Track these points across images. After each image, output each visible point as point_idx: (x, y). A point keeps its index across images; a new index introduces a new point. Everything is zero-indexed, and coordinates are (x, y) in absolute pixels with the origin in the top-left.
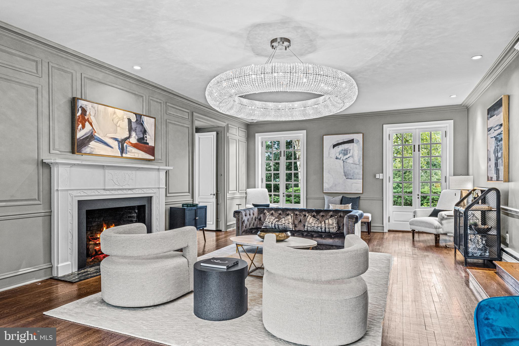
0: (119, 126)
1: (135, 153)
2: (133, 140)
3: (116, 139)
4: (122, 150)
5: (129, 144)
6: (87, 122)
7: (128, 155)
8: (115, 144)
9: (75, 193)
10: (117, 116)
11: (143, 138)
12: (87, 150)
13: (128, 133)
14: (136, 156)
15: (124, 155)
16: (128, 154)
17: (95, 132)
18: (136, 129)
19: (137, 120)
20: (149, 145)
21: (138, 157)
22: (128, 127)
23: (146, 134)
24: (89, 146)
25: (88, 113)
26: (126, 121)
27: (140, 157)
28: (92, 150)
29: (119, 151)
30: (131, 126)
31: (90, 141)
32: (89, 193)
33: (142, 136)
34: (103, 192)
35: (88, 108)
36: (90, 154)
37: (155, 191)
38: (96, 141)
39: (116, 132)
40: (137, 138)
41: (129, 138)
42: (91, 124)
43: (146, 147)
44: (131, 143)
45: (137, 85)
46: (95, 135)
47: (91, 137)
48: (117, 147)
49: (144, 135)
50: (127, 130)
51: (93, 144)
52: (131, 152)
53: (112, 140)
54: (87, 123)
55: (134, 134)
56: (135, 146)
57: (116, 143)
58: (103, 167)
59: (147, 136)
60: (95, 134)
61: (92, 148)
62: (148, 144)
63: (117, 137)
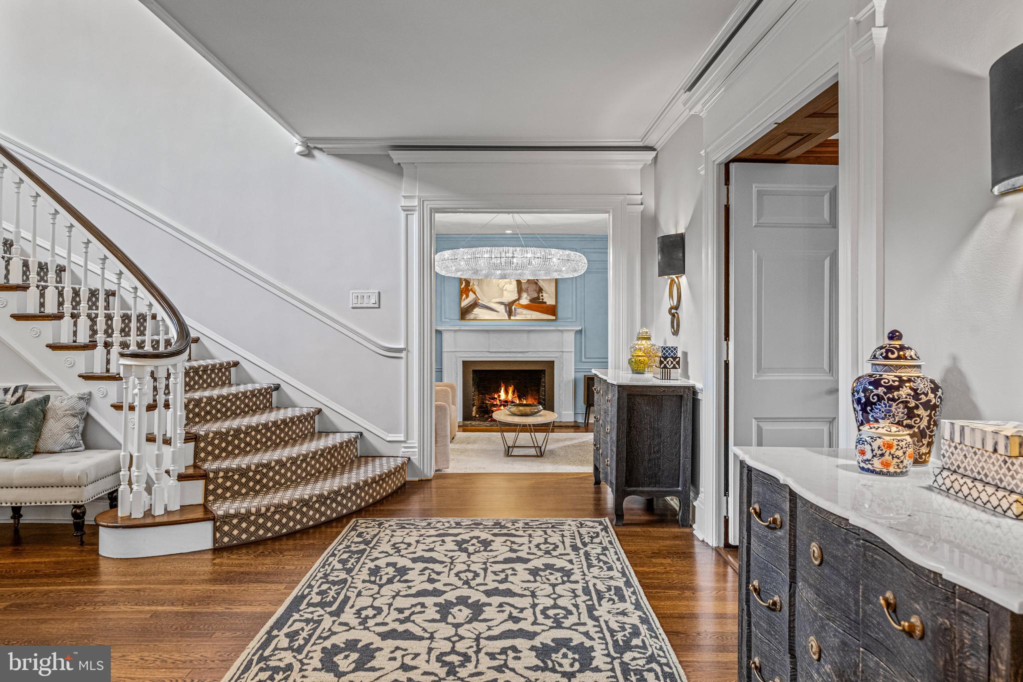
1: (528, 314)
2: (525, 301)
3: (502, 303)
4: (510, 313)
7: (518, 317)
9: (459, 355)
11: (538, 298)
12: (471, 316)
13: (517, 295)
14: (529, 317)
15: (512, 318)
21: (531, 318)
24: (473, 312)
27: (534, 317)
28: (476, 316)
31: (474, 308)
32: (476, 354)
33: (536, 295)
34: (487, 354)
36: (475, 319)
37: (557, 355)
39: (502, 295)
40: (529, 298)
41: (519, 299)
42: (475, 293)
43: (542, 307)
47: (475, 305)
48: (504, 311)
49: (538, 294)
50: (516, 292)
51: (477, 311)
52: (521, 314)
54: (471, 293)
55: (524, 295)
56: (526, 307)
57: (503, 307)
58: (487, 331)
59: (544, 295)
61: (476, 314)
62: (545, 303)
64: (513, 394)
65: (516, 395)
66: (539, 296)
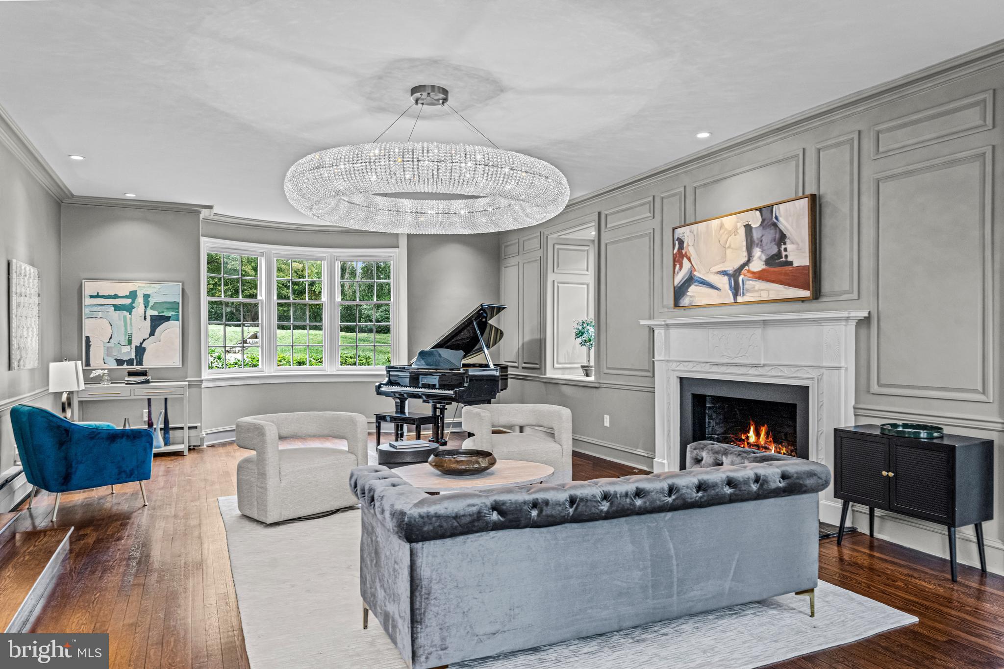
0: (729, 247)
1: (763, 290)
2: (757, 265)
3: (724, 273)
4: (736, 290)
5: (749, 275)
6: (685, 258)
7: (747, 298)
8: (723, 282)
9: (674, 365)
10: (726, 229)
11: (779, 255)
12: (687, 301)
13: (745, 254)
14: (765, 296)
15: (740, 299)
16: (747, 294)
17: (695, 270)
18: (761, 241)
19: (763, 221)
20: (795, 265)
21: (768, 297)
22: (744, 243)
23: (785, 244)
24: (688, 294)
25: (685, 245)
26: (742, 231)
27: (773, 296)
28: (691, 299)
29: (730, 293)
30: (752, 237)
31: (689, 286)
32: (690, 367)
35: (686, 237)
36: (690, 306)
37: (813, 374)
38: (696, 284)
39: (724, 259)
40: (764, 258)
43: (786, 274)
44: (753, 273)
46: (695, 275)
47: (690, 280)
48: (727, 286)
49: (779, 246)
50: (744, 248)
51: (693, 289)
52: (752, 290)
53: (719, 275)
54: (685, 260)
55: (757, 252)
56: (760, 276)
57: (726, 278)
59: (789, 246)
60: (696, 273)
61: (691, 297)
62: (791, 263)
63: (726, 269)
66: (780, 252)
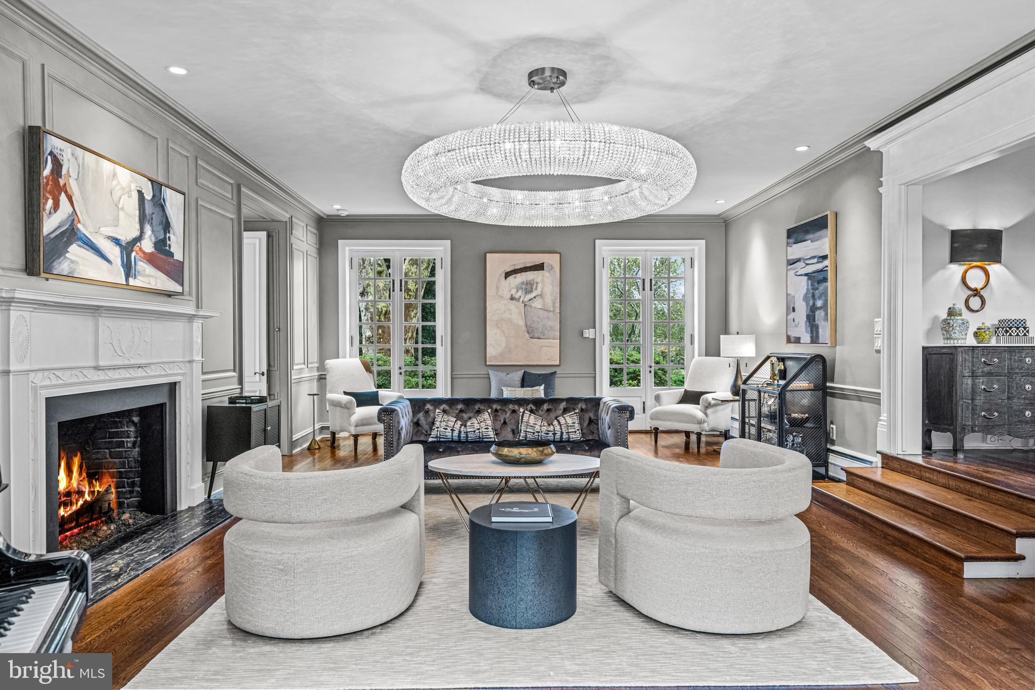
0: (122, 209)
1: (151, 276)
2: (148, 244)
3: (116, 241)
4: (128, 269)
5: (141, 254)
6: (63, 194)
7: (138, 282)
8: (114, 252)
9: (39, 379)
10: (119, 183)
11: (164, 242)
12: (62, 266)
13: (138, 226)
14: (153, 284)
15: (132, 282)
16: (139, 278)
17: (79, 222)
18: (152, 219)
19: (154, 196)
20: (175, 258)
21: (155, 285)
22: (137, 213)
23: (169, 232)
24: (67, 255)
25: (64, 172)
26: (135, 195)
27: (159, 286)
28: (72, 266)
29: (122, 270)
30: (144, 210)
31: (69, 243)
32: (66, 377)
33: (162, 237)
34: (94, 376)
35: (65, 158)
36: (70, 277)
37: (185, 368)
38: (79, 243)
39: (116, 223)
40: (153, 239)
41: (139, 239)
42: (70, 199)
43: (169, 263)
44: (144, 253)
45: (147, 109)
46: (78, 229)
47: (70, 234)
48: (119, 261)
49: (165, 234)
50: (137, 219)
51: (75, 251)
52: (143, 274)
53: (109, 241)
54: (63, 197)
55: (148, 230)
56: (150, 259)
57: (117, 250)
58: (95, 310)
59: (172, 236)
60: (79, 226)
61: (72, 262)
62: (171, 255)
63: (119, 237)
64: (80, 474)
65: (84, 474)
66: (165, 237)
